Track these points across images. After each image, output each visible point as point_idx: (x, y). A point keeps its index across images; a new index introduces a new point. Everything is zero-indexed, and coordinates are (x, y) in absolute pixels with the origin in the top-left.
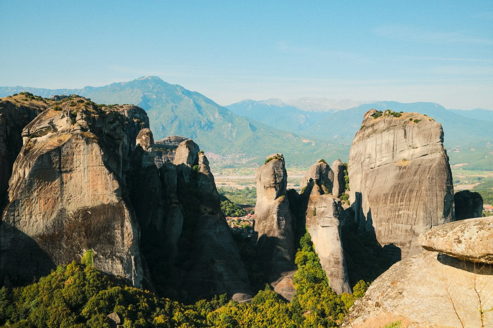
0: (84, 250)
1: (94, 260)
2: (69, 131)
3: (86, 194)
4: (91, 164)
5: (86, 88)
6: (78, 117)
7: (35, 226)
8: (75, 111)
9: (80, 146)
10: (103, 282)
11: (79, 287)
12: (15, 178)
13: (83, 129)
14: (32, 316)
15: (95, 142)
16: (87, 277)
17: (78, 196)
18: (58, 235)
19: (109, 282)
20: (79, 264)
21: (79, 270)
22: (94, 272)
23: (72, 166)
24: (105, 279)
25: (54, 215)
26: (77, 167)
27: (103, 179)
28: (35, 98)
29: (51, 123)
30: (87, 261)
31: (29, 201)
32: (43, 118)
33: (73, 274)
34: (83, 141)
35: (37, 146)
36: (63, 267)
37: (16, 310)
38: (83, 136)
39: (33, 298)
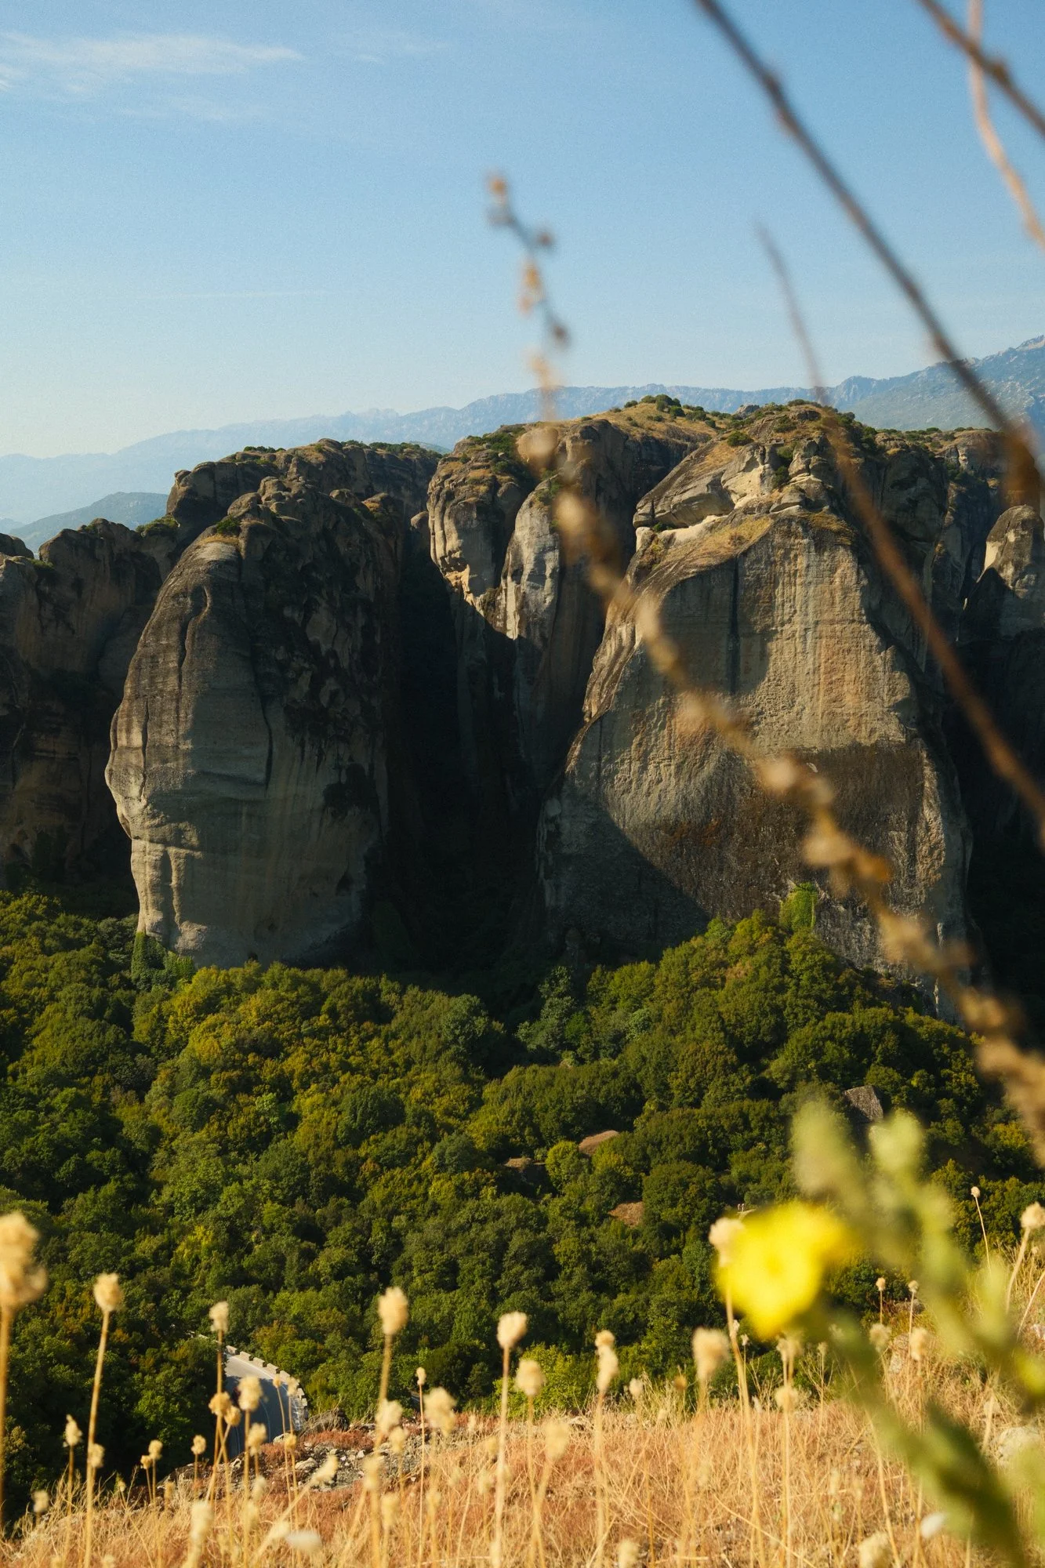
0: (791, 884)
1: (819, 917)
2: (765, 508)
3: (807, 711)
4: (825, 616)
5: (849, 383)
6: (797, 465)
7: (654, 796)
8: (789, 446)
9: (796, 556)
10: (843, 987)
11: (766, 990)
12: (608, 650)
13: (808, 504)
14: (631, 1053)
15: (844, 546)
16: (792, 967)
17: (781, 713)
18: (718, 830)
19: (858, 990)
20: (774, 925)
21: (771, 940)
22: (813, 952)
23: (768, 621)
24: (847, 979)
25: (709, 768)
26: (783, 624)
27: (862, 665)
28: (686, 411)
29: (715, 484)
30: (797, 918)
31: (641, 718)
32: (695, 471)
33: (752, 951)
34: (805, 541)
35: (673, 555)
36: (726, 924)
37: (591, 1030)
38: (805, 524)
39: (637, 1004)
